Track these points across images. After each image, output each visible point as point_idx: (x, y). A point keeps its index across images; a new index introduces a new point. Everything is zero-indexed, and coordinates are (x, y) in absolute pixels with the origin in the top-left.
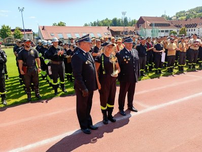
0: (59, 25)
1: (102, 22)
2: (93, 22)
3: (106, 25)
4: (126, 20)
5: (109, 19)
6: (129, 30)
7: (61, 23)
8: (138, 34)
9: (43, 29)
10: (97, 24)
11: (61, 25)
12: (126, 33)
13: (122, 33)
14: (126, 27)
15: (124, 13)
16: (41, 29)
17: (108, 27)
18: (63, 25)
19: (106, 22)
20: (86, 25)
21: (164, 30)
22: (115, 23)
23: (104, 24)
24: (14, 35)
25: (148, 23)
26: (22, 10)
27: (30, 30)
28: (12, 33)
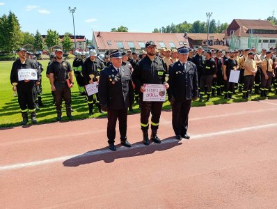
0: (119, 31)
1: (179, 26)
2: (165, 27)
3: (183, 32)
4: (213, 23)
5: (188, 23)
6: (216, 38)
7: (122, 27)
8: (227, 45)
9: (98, 36)
10: (170, 30)
11: (122, 30)
12: (210, 42)
13: (204, 43)
14: (211, 35)
15: (209, 15)
16: (96, 36)
17: (186, 35)
18: (124, 31)
19: (183, 26)
20: (156, 31)
21: (269, 39)
22: (197, 28)
23: (181, 29)
24: (63, 42)
25: (245, 28)
26: (73, 11)
27: (82, 37)
28: (61, 40)
